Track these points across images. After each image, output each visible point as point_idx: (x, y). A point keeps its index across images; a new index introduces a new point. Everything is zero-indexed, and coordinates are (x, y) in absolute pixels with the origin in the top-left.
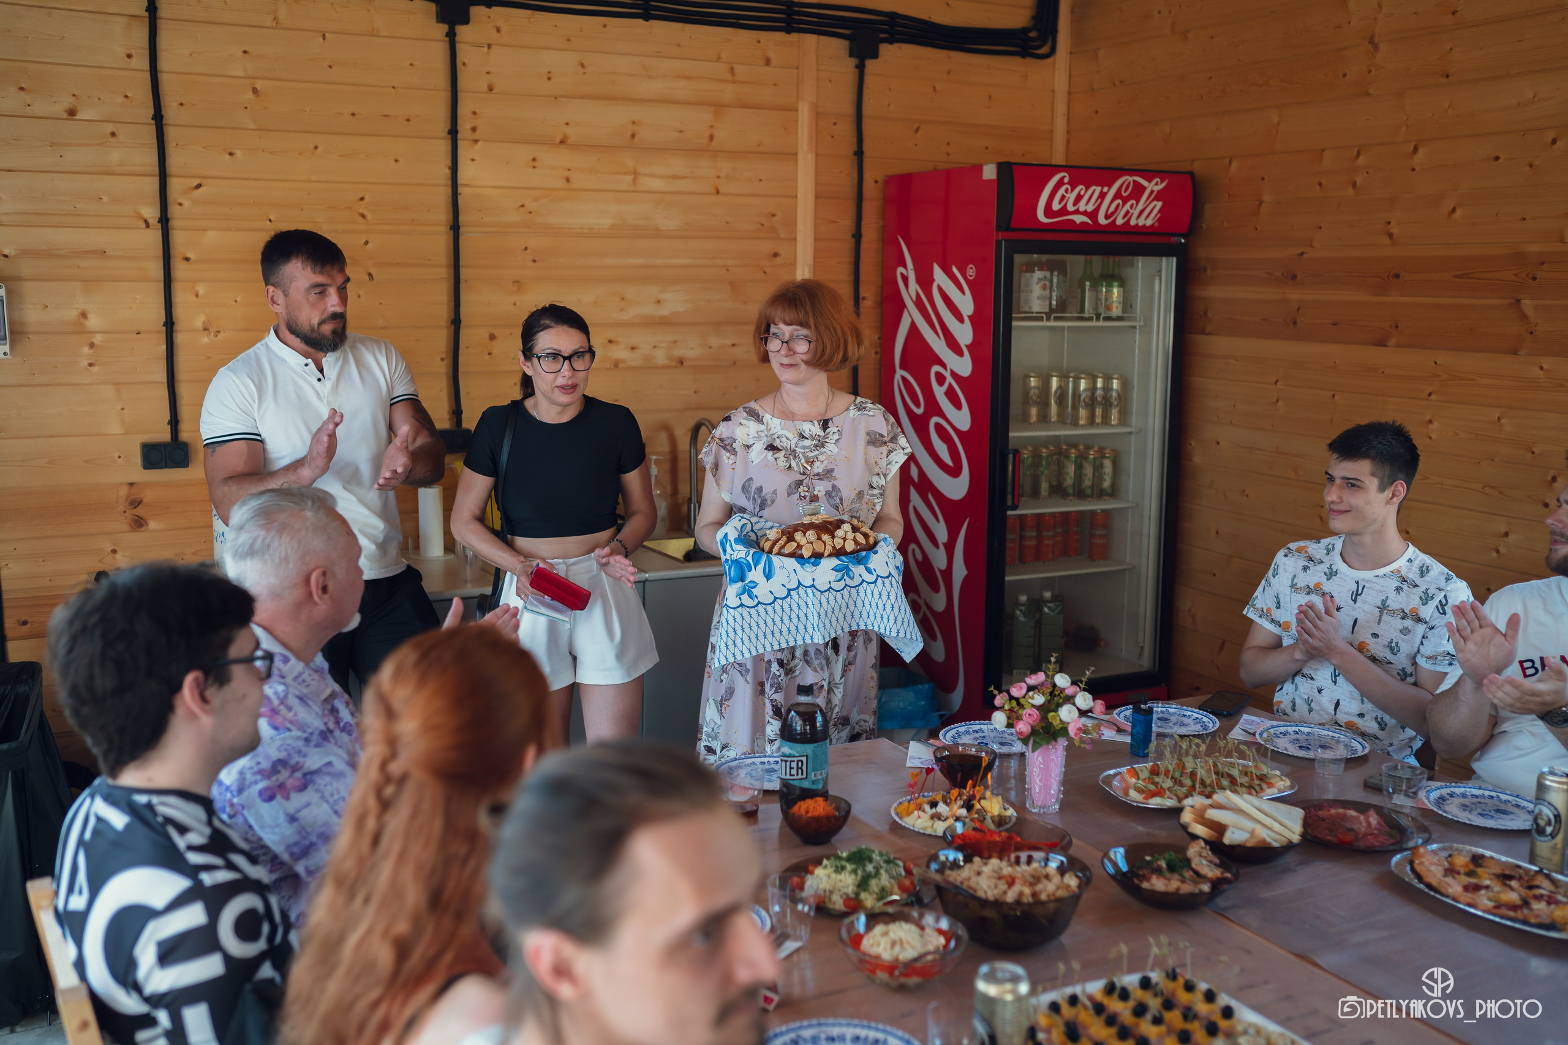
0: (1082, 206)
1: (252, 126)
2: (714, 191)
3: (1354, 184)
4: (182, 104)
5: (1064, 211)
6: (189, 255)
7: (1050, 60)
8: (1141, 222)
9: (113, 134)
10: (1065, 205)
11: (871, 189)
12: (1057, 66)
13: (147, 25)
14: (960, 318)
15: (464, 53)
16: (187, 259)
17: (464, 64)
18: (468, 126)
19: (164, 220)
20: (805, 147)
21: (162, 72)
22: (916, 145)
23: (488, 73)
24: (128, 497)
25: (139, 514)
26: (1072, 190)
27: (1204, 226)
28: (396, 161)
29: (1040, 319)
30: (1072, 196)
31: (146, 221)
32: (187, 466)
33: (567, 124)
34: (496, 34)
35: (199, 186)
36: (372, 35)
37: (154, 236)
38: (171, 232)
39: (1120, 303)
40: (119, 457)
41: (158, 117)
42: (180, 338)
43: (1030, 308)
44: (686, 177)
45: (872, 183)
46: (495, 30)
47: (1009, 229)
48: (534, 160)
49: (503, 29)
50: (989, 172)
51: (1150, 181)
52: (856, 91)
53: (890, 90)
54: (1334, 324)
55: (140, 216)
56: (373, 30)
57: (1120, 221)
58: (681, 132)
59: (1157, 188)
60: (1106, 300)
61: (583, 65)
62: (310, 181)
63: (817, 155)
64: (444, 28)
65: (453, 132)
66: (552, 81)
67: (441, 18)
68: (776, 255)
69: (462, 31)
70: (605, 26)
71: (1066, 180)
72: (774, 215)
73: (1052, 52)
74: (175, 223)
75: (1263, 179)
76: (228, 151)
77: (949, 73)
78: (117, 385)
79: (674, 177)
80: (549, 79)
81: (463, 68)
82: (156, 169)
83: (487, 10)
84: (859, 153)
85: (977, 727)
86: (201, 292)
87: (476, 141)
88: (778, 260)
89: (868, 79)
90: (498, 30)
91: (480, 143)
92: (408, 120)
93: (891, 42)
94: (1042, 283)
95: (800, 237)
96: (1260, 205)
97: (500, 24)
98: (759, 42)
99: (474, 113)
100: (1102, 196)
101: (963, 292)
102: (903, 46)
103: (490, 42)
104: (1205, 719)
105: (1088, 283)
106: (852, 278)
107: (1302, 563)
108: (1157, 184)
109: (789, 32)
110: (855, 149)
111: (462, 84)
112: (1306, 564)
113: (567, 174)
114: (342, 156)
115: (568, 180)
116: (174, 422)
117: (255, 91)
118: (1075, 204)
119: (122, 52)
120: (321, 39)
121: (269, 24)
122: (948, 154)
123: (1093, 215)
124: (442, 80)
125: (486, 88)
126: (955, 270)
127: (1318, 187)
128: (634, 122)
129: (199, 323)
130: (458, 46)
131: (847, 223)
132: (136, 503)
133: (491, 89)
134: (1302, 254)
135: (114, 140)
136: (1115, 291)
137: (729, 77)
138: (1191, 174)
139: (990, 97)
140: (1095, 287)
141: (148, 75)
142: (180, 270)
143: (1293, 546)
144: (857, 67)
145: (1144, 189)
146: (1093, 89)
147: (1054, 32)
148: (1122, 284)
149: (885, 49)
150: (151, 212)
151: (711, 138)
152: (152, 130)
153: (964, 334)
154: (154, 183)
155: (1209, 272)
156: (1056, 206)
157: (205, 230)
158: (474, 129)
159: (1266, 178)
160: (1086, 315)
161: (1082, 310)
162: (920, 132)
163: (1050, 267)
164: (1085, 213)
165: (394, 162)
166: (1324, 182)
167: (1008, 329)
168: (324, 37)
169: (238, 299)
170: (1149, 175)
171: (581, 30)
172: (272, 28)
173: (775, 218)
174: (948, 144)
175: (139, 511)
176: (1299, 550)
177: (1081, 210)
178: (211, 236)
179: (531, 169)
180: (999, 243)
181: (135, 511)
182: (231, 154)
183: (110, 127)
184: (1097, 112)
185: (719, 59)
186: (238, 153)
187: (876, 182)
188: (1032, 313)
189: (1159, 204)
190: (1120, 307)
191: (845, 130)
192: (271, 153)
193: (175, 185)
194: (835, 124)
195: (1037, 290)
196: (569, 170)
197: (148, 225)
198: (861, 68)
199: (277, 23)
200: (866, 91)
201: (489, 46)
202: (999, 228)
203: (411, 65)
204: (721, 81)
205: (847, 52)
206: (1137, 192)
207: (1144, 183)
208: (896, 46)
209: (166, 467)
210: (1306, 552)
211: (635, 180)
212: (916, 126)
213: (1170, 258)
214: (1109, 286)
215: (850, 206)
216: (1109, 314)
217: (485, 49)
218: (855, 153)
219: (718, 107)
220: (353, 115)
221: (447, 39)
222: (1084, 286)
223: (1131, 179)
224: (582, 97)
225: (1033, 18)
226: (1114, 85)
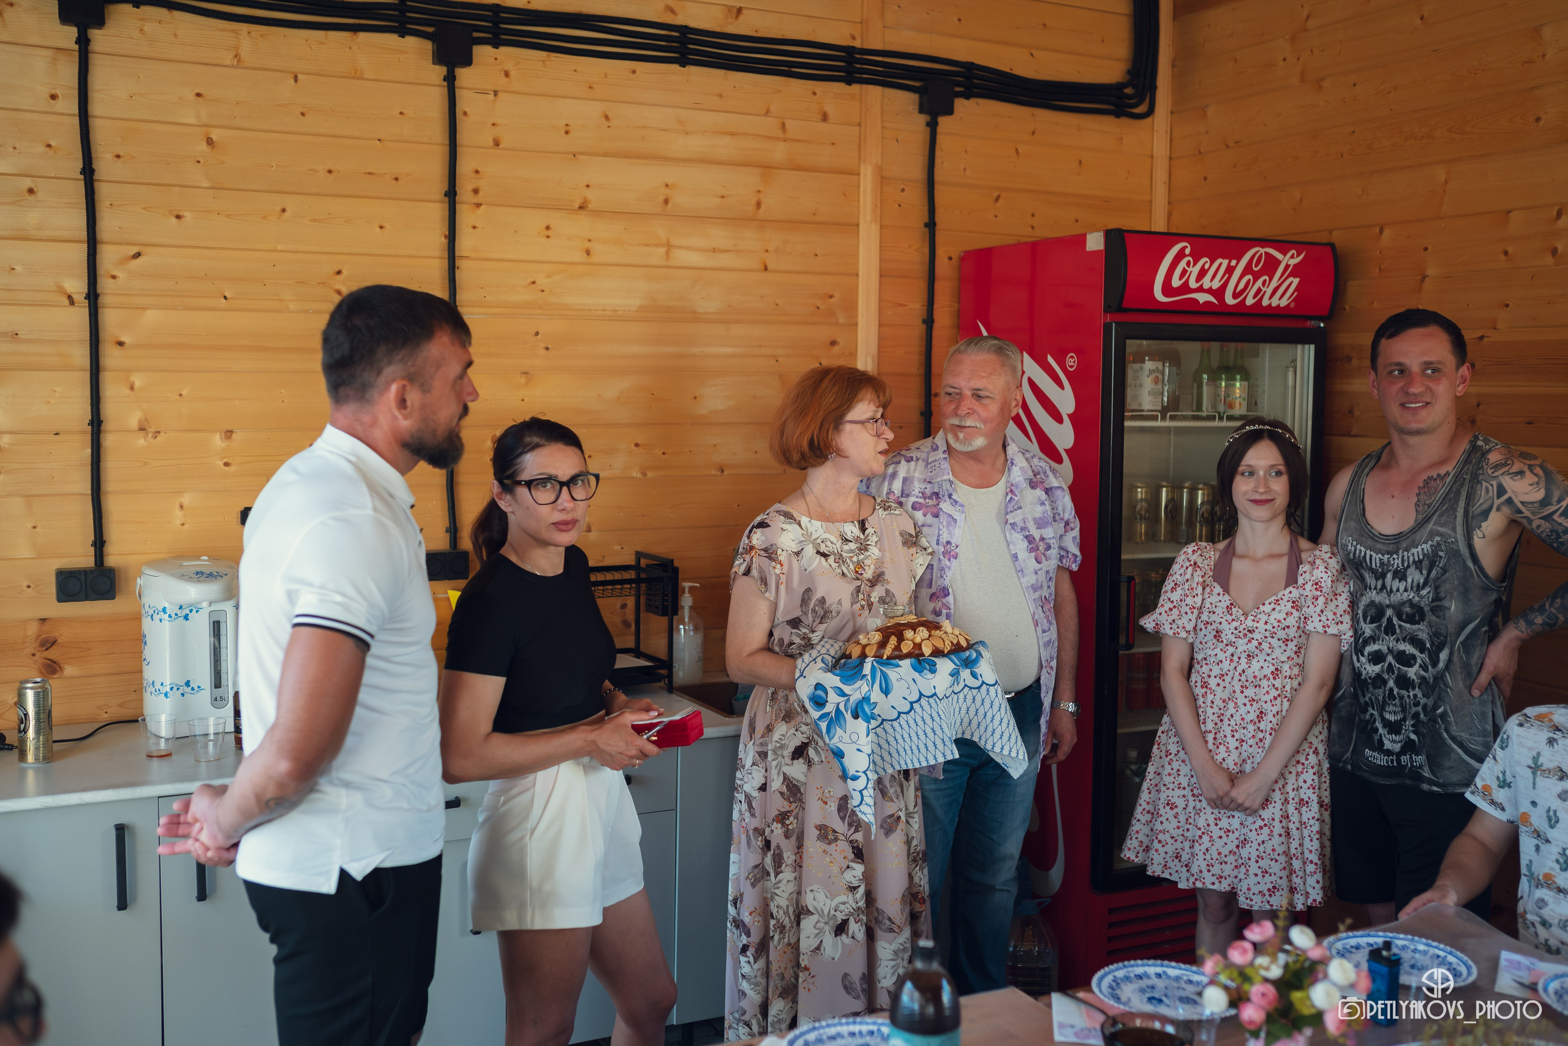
0: (1206, 283)
1: (205, 184)
2: (762, 267)
3: (1554, 252)
4: (118, 156)
5: (1185, 288)
6: (123, 339)
7: (1149, 120)
8: (1275, 302)
9: (31, 191)
10: (1187, 282)
11: (944, 267)
12: (1155, 128)
13: (77, 59)
14: (1057, 417)
15: (466, 101)
16: (121, 344)
17: (465, 113)
18: (469, 187)
19: (93, 296)
20: (869, 217)
21: (94, 117)
22: (996, 216)
23: (494, 124)
24: (39, 636)
25: (49, 657)
26: (1195, 264)
27: (1347, 307)
28: (381, 227)
29: (1155, 418)
30: (1195, 270)
31: (70, 297)
32: (113, 598)
33: (588, 186)
34: (504, 79)
35: (137, 255)
36: (354, 78)
37: (81, 314)
38: (100, 311)
39: (1244, 399)
40: (29, 587)
41: (88, 172)
42: (109, 441)
43: (1140, 405)
44: (728, 251)
45: (946, 260)
46: (503, 74)
47: (1121, 310)
48: (548, 228)
49: (513, 73)
50: (1095, 242)
51: (1285, 254)
52: (927, 153)
53: (966, 152)
54: (1529, 423)
55: (62, 291)
56: (356, 71)
57: (1250, 301)
58: (723, 197)
59: (1293, 262)
60: (1227, 395)
61: (607, 118)
62: (275, 251)
63: (882, 227)
64: (442, 70)
65: (451, 194)
66: (570, 135)
67: (439, 58)
68: (833, 343)
69: (464, 75)
70: (634, 72)
71: (1188, 251)
72: (831, 297)
73: (1151, 111)
74: (104, 300)
75: (1426, 249)
76: (175, 213)
77: (1033, 133)
78: (27, 496)
79: (714, 250)
80: (567, 132)
81: (464, 118)
82: (84, 235)
83: (494, 50)
84: (931, 225)
85: (1140, 970)
86: (138, 384)
87: (478, 205)
88: (836, 348)
89: (940, 139)
90: (507, 74)
91: (482, 207)
92: (396, 179)
93: (967, 97)
94: (1154, 375)
95: (861, 321)
96: (1423, 280)
97: (509, 66)
98: (814, 93)
99: (477, 172)
100: (1230, 270)
101: (1062, 387)
102: (980, 101)
103: (496, 88)
104: (1450, 958)
105: (1205, 376)
106: (923, 370)
107: (1545, 735)
108: (1292, 257)
109: (849, 83)
110: (927, 220)
111: (463, 137)
112: (1551, 735)
113: (587, 245)
114: (314, 220)
115: (588, 252)
116: (99, 543)
117: (210, 142)
118: (1198, 279)
119: (44, 92)
120: (292, 81)
121: (228, 62)
122: (1033, 227)
123: (1219, 293)
124: (438, 132)
125: (491, 143)
126: (1050, 359)
127: (1502, 257)
128: (667, 185)
129: (133, 422)
130: (458, 93)
131: (916, 307)
132: (48, 643)
133: (497, 143)
134: (1482, 338)
135: (32, 198)
136: (1238, 384)
137: (780, 134)
138: (1332, 246)
139: (1080, 162)
140: (1214, 379)
141: (76, 120)
142: (111, 357)
143: (1531, 711)
144: (928, 124)
145: (1278, 262)
146: (1200, 152)
147: (1153, 88)
148: (1246, 376)
149: (960, 104)
150: (78, 286)
151: (758, 205)
152: (79, 188)
153: (1063, 436)
154: (81, 251)
155: (1354, 362)
156: (1176, 282)
157: (144, 309)
158: (476, 191)
159: (1430, 248)
160: (1204, 414)
161: (1199, 408)
162: (1001, 201)
163: (1161, 356)
164: (1210, 291)
165: (378, 229)
166: (1510, 250)
167: (1120, 430)
168: (296, 79)
169: (184, 393)
170: (1283, 246)
171: (606, 76)
172: (233, 66)
173: (833, 300)
174: (1033, 215)
175: (53, 654)
176: (1540, 718)
177: (1206, 287)
178: (151, 316)
179: (545, 239)
180: (1107, 328)
181: (47, 654)
182: (178, 217)
183: (28, 183)
184: (1205, 179)
185: (767, 113)
186: (187, 215)
187: (950, 258)
188: (1143, 411)
189: (1296, 281)
190: (1245, 404)
191: (915, 198)
192: (228, 216)
193: (108, 255)
194: (903, 190)
195: (1148, 383)
196: (590, 240)
197: (71, 301)
198: (933, 126)
199: (239, 61)
200: (938, 153)
201: (496, 93)
202: (1108, 309)
203: (401, 113)
204: (770, 138)
205: (917, 107)
206: (1271, 266)
207: (1278, 255)
208: (973, 101)
209: (87, 599)
210: (1551, 720)
211: (667, 253)
212: (996, 194)
213: (1307, 346)
214: (1231, 379)
215: (921, 286)
216: (1231, 412)
217: (491, 97)
218: (926, 225)
219: (767, 169)
220: (330, 172)
221: (445, 84)
222: (1201, 379)
223: (1263, 251)
224: (606, 155)
225: (1129, 72)
226: (1228, 146)
